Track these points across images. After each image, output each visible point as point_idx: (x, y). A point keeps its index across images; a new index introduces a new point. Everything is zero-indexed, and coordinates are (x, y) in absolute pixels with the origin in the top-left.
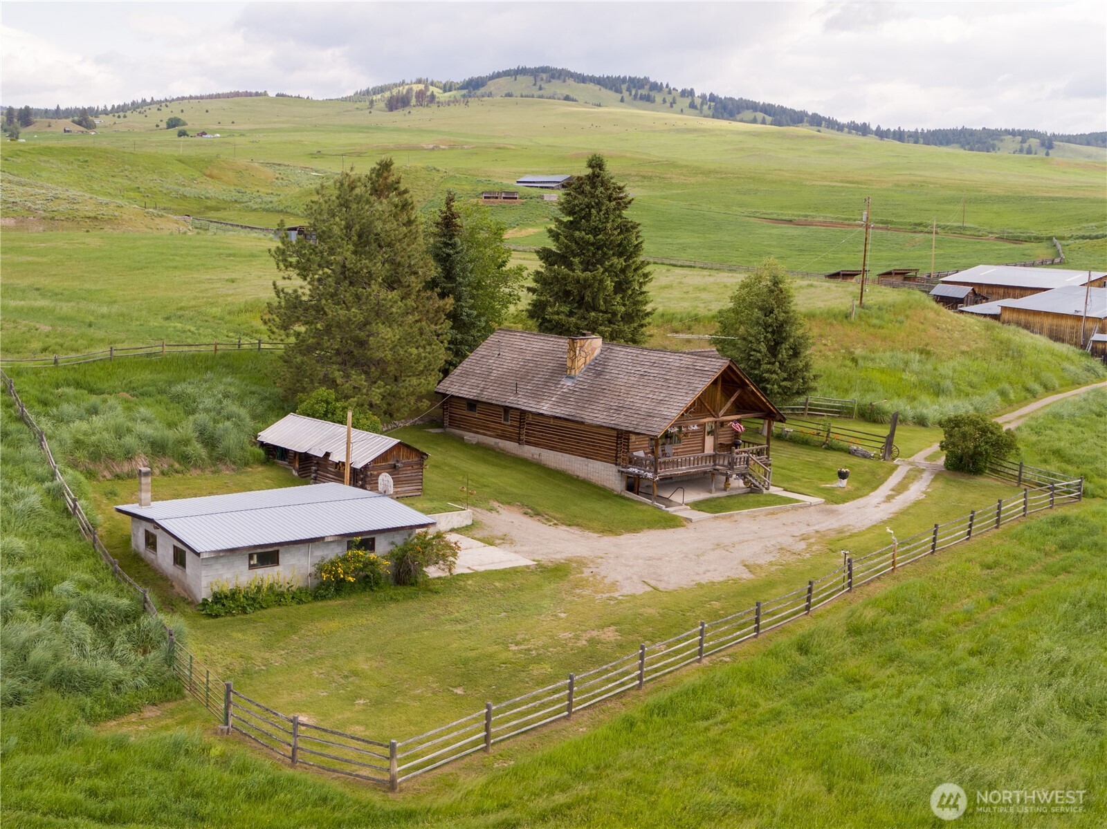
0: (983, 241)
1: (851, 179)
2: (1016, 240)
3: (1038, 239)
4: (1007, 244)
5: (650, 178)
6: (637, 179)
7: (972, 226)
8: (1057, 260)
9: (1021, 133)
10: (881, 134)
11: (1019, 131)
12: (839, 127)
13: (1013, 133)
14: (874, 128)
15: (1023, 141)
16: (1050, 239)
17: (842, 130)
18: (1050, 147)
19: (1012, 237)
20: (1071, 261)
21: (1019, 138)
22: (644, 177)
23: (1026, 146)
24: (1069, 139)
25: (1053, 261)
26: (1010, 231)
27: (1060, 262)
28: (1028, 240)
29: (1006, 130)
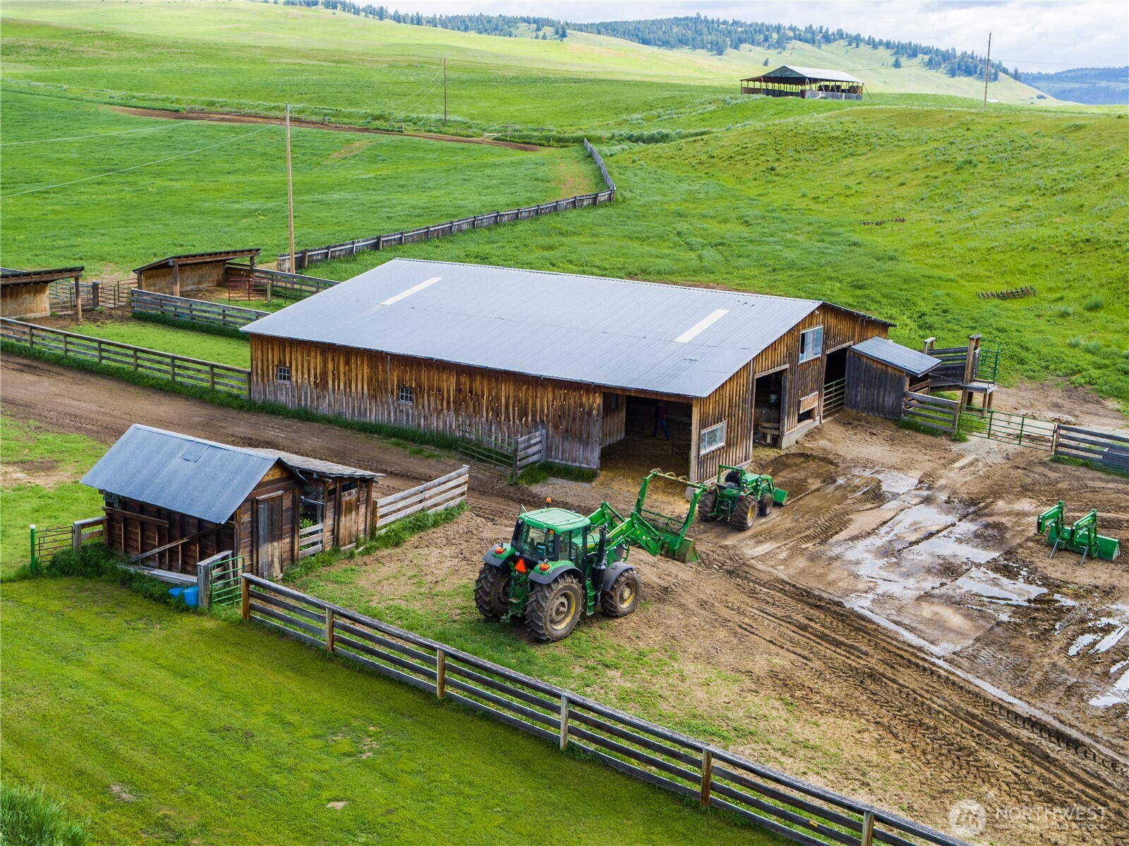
0: (472, 146)
1: (337, 58)
2: (526, 143)
3: (562, 142)
4: (510, 151)
5: (54, 51)
6: (33, 51)
7: (459, 119)
8: (603, 196)
9: (536, 21)
10: (398, 19)
11: (534, 19)
12: (357, 11)
13: (527, 21)
14: (391, 12)
15: (538, 29)
16: (579, 141)
17: (358, 14)
18: (564, 35)
19: (519, 137)
20: (628, 194)
21: (534, 26)
22: (44, 50)
23: (541, 33)
24: (580, 28)
25: (595, 199)
26: (518, 127)
27: (610, 199)
28: (546, 142)
29: (521, 18)
